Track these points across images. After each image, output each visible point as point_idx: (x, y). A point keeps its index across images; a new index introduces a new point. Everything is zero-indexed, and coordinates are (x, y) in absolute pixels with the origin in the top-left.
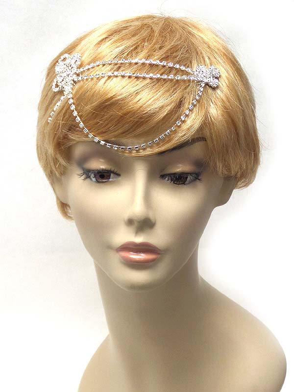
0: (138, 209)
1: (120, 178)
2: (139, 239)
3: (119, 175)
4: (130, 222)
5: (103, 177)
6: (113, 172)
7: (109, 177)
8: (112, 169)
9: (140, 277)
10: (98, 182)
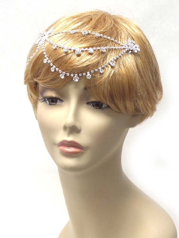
0: (69, 120)
1: (63, 103)
2: (70, 139)
3: (62, 101)
4: (65, 128)
5: (53, 101)
6: (59, 99)
7: (56, 102)
8: (59, 97)
9: (70, 162)
10: (50, 104)
